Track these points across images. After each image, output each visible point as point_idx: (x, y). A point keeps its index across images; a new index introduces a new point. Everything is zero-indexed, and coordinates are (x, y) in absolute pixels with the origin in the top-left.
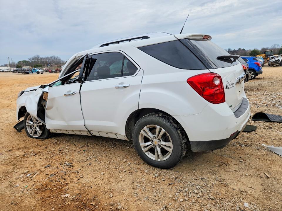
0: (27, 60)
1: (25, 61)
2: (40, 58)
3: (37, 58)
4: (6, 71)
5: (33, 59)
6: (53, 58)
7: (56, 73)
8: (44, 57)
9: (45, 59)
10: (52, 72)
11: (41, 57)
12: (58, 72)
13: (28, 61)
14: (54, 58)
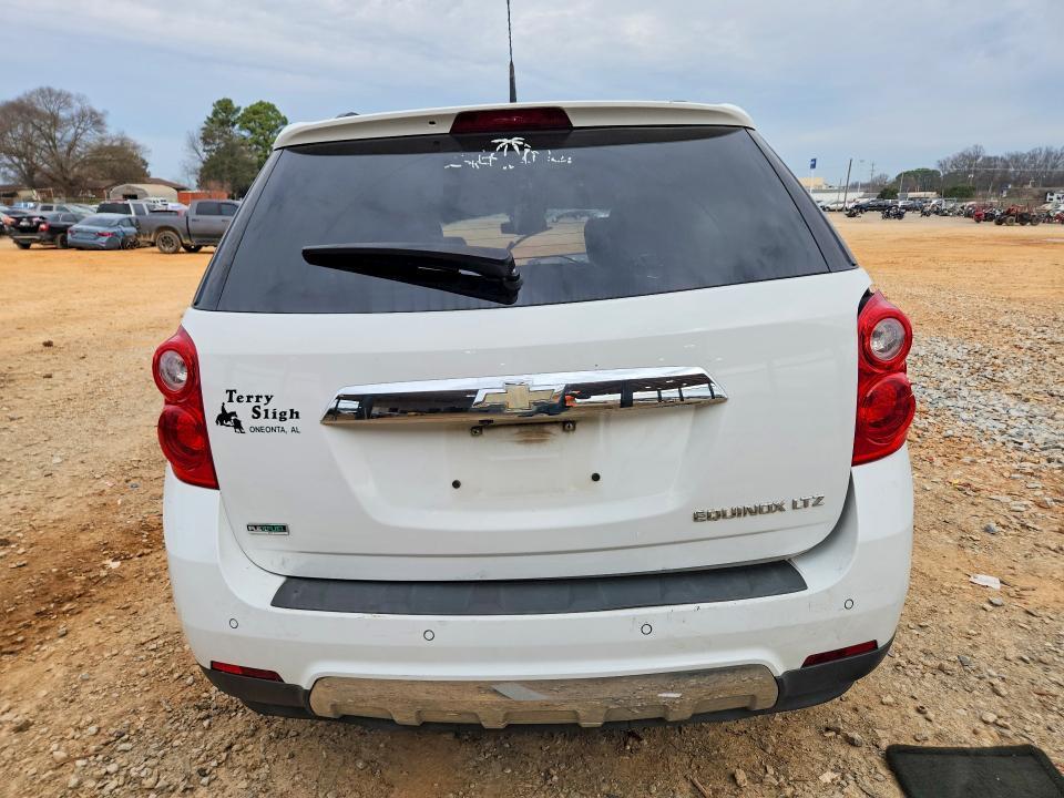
0: (932, 167)
1: (926, 173)
2: (984, 158)
3: (968, 159)
4: (832, 207)
5: (955, 163)
6: (1042, 158)
7: (999, 222)
8: (1000, 153)
9: (1005, 161)
10: (989, 217)
11: (990, 153)
12: (1012, 220)
13: (935, 172)
14: (1046, 160)
